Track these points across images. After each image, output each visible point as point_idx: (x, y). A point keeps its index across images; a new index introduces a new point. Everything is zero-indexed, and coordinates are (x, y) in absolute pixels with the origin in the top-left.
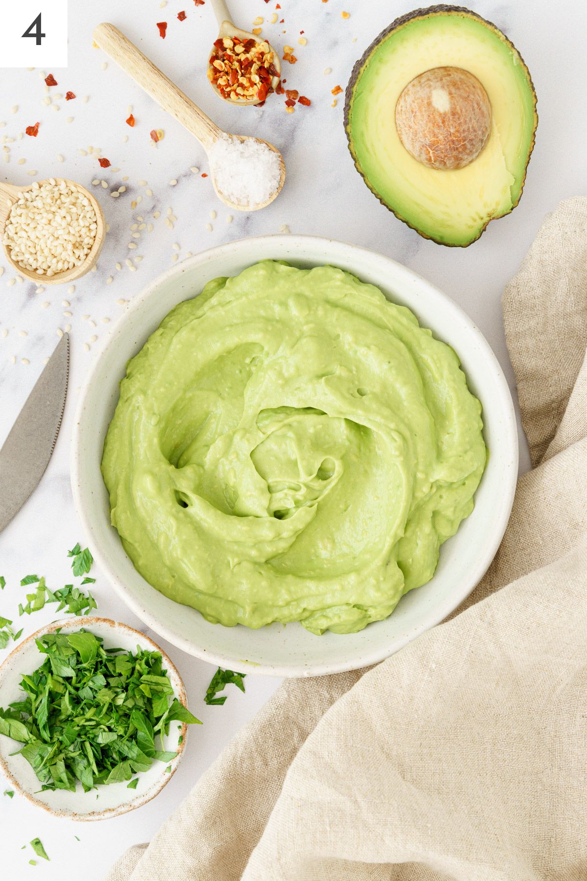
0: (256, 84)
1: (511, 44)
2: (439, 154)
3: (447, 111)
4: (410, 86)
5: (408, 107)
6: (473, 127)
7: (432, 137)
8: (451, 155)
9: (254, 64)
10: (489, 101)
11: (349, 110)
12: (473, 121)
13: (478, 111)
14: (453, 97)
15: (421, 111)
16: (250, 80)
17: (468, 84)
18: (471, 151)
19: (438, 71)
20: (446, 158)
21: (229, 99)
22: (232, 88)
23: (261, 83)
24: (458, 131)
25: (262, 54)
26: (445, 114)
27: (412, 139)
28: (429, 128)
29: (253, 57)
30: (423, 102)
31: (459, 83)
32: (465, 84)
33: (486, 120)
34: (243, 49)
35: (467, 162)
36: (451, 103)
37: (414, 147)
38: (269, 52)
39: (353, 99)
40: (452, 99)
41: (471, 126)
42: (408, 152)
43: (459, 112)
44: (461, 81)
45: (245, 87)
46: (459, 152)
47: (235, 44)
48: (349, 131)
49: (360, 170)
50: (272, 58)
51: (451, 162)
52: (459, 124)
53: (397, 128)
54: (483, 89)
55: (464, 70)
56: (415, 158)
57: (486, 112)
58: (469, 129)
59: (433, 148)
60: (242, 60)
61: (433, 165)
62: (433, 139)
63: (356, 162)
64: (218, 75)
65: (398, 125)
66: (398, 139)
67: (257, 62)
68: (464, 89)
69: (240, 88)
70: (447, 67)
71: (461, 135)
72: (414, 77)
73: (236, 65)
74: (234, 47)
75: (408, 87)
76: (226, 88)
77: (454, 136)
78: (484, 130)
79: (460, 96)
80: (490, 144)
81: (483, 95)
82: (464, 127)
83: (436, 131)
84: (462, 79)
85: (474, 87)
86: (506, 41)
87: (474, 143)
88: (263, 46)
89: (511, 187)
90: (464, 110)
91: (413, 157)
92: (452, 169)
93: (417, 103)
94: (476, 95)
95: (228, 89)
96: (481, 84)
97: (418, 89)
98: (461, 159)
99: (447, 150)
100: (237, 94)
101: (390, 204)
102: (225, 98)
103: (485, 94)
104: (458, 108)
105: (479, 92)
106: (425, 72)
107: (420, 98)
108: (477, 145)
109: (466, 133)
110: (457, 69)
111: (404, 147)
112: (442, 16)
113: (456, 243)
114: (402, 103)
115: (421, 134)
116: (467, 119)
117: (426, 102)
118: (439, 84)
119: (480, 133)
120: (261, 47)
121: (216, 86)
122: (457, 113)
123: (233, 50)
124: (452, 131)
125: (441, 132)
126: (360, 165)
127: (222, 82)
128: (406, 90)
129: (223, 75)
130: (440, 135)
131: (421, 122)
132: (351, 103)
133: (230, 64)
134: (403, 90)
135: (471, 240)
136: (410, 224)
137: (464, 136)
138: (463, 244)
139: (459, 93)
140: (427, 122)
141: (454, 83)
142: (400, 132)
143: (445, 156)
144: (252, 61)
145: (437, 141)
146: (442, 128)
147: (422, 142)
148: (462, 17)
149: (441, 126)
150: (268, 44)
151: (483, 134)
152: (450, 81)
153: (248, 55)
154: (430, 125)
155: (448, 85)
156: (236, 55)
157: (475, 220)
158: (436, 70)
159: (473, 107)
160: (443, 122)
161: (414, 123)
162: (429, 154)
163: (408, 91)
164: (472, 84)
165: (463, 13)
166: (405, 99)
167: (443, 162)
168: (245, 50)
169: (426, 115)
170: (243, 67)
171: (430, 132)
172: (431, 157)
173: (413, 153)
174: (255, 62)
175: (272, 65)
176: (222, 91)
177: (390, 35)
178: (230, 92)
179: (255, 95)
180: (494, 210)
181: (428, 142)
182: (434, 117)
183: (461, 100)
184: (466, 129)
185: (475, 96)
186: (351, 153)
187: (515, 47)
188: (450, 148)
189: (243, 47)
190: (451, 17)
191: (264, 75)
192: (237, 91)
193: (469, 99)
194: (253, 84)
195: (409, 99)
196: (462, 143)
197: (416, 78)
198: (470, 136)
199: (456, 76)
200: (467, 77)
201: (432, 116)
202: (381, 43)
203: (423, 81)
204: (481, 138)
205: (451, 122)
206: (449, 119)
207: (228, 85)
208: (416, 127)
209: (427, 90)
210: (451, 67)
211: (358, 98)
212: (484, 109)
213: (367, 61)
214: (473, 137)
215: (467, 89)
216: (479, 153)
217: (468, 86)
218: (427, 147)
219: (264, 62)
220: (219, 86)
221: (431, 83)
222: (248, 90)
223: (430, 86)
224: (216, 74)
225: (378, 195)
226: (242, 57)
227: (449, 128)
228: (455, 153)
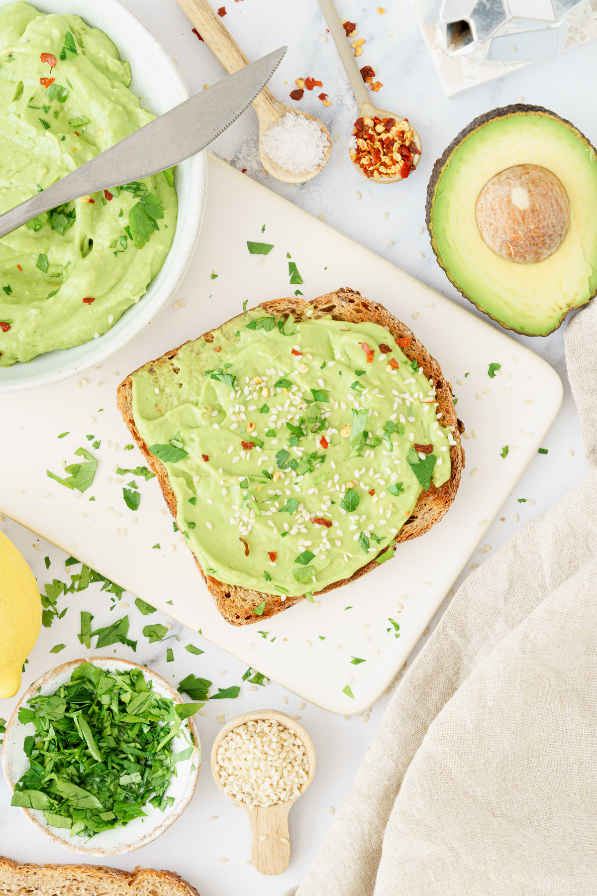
0: (398, 162)
1: (587, 141)
2: (519, 250)
3: (527, 208)
4: (490, 184)
5: (488, 203)
6: (552, 223)
7: (512, 233)
8: (530, 251)
9: (396, 143)
10: (567, 197)
11: (431, 208)
12: (552, 217)
13: (557, 207)
14: (532, 194)
15: (501, 209)
16: (392, 159)
17: (547, 181)
18: (550, 246)
19: (516, 169)
20: (526, 253)
21: (372, 178)
22: (375, 167)
23: (403, 162)
24: (537, 228)
25: (403, 133)
26: (525, 211)
27: (493, 235)
28: (510, 225)
29: (394, 136)
30: (503, 199)
31: (538, 181)
32: (544, 181)
33: (564, 215)
34: (384, 128)
35: (547, 256)
36: (530, 200)
37: (494, 243)
38: (409, 131)
39: (434, 197)
40: (531, 197)
41: (550, 222)
42: (489, 247)
43: (538, 209)
44: (540, 178)
45: (388, 166)
46: (539, 247)
47: (375, 124)
48: (431, 228)
49: (442, 265)
50: (412, 136)
51: (531, 257)
52: (538, 220)
53: (477, 224)
54: (561, 185)
55: (542, 167)
56: (495, 253)
57: (564, 208)
58: (548, 225)
59: (513, 244)
60: (383, 140)
61: (514, 260)
62: (513, 235)
63: (438, 258)
64: (361, 155)
65: (478, 222)
66: (479, 234)
67: (398, 140)
68: (543, 186)
69: (382, 167)
70: (526, 165)
71: (540, 231)
72: (494, 175)
73: (378, 145)
74: (374, 127)
75: (488, 185)
76: (369, 167)
77: (534, 233)
78: (563, 225)
79: (539, 193)
80: (568, 238)
81: (561, 191)
82: (543, 224)
83: (516, 228)
84: (540, 176)
85: (552, 184)
86: (583, 139)
87: (553, 238)
88: (403, 124)
89: (589, 277)
90: (543, 207)
91: (494, 252)
92: (532, 263)
93: (497, 201)
94: (554, 191)
95: (371, 168)
96: (559, 180)
97: (498, 187)
98: (541, 254)
99: (527, 245)
100: (380, 173)
101: (472, 297)
102: (369, 177)
103: (563, 190)
104: (537, 205)
105: (557, 189)
106: (504, 170)
107: (500, 196)
108: (556, 240)
109: (545, 229)
110: (536, 167)
111: (485, 242)
112: (520, 116)
113: (536, 333)
114: (482, 200)
115: (501, 231)
116: (546, 216)
117: (505, 199)
118: (518, 182)
119: (559, 228)
120: (401, 126)
121: (358, 166)
122: (537, 210)
123: (374, 130)
124: (532, 227)
125: (522, 229)
126: (442, 260)
127: (364, 161)
128: (486, 188)
129: (366, 155)
130: (520, 232)
131: (501, 220)
132: (433, 202)
133: (372, 143)
134: (483, 188)
135: (551, 329)
136: (491, 316)
137: (543, 232)
138: (543, 333)
139: (538, 190)
140: (507, 219)
141: (532, 180)
142: (480, 229)
143: (525, 251)
144: (393, 139)
145: (517, 237)
146: (522, 225)
147: (503, 238)
148: (540, 117)
149: (521, 223)
150: (408, 122)
151: (561, 229)
152: (529, 179)
153: (389, 135)
154: (510, 222)
155: (527, 183)
156: (377, 135)
157: (554, 310)
158: (515, 169)
159: (552, 203)
160: (523, 219)
161: (495, 220)
162: (510, 249)
163: (488, 189)
164: (550, 181)
165: (540, 113)
166: (485, 197)
167: (523, 257)
168: (386, 130)
169: (506, 213)
170: (384, 146)
171: (510, 229)
172: (511, 252)
173: (494, 248)
174: (396, 141)
175: (412, 143)
176: (365, 170)
177: (469, 135)
178: (373, 170)
179: (398, 173)
180: (572, 300)
181: (509, 239)
182: (514, 214)
183: (540, 197)
184: (545, 225)
185: (553, 193)
186: (433, 249)
187: (592, 144)
188: (530, 243)
189: (384, 126)
190: (528, 117)
191: (405, 153)
192: (380, 170)
193: (548, 195)
194: (395, 162)
195: (490, 197)
196: (541, 239)
197: (495, 176)
198: (549, 232)
199: (535, 174)
200: (545, 174)
201: (512, 214)
202: (461, 144)
203: (502, 179)
204: (560, 232)
205: (531, 219)
206: (529, 217)
207: (371, 165)
208: (497, 224)
209: (507, 188)
210: (530, 165)
211: (439, 197)
212: (562, 204)
213: (448, 161)
214: (552, 233)
215: (546, 186)
216: (558, 246)
217: (546, 183)
218: (508, 243)
219: (405, 140)
220: (362, 166)
221: (511, 181)
222: (390, 169)
223: (509, 185)
224: (358, 154)
225: (460, 288)
226: (384, 136)
227: (529, 224)
228: (534, 248)
